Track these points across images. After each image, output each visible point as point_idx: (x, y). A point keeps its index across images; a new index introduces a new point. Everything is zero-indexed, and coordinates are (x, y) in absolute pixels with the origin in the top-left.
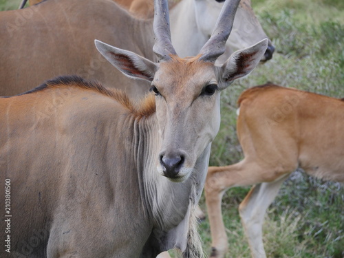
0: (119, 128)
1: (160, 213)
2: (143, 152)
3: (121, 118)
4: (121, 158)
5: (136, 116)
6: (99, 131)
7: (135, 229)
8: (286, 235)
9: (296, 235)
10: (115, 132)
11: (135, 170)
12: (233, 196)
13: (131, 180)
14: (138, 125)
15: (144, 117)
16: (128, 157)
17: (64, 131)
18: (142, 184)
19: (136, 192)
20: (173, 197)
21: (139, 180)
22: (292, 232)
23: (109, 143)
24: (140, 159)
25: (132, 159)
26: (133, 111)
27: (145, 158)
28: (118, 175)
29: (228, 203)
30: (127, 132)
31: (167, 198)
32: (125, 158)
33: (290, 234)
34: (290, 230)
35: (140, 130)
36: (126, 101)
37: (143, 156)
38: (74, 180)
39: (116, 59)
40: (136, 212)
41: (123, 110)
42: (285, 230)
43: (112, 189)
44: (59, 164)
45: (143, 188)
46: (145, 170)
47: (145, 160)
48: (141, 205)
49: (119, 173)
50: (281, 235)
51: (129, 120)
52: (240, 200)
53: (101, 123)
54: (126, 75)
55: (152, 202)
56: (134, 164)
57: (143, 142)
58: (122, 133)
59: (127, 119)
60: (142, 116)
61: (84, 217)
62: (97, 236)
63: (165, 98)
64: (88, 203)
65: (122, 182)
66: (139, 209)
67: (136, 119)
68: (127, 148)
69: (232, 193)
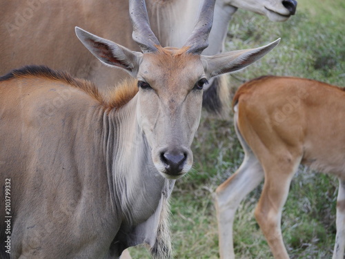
0: (88, 120)
1: (130, 208)
2: (113, 144)
3: (90, 110)
4: (89, 151)
5: (106, 108)
6: (67, 124)
7: (102, 225)
8: (243, 223)
9: (254, 223)
10: (84, 124)
11: (104, 163)
12: (189, 182)
13: (99, 174)
14: (107, 118)
15: (114, 109)
16: (96, 150)
17: (31, 124)
18: (111, 177)
19: (105, 186)
20: (145, 190)
21: (108, 173)
22: (250, 219)
23: (78, 136)
24: (109, 153)
25: (101, 153)
26: (102, 103)
27: (115, 150)
28: (87, 168)
29: (183, 189)
30: (97, 125)
31: (138, 192)
32: (94, 151)
33: (248, 222)
34: (247, 217)
35: (110, 122)
36: (95, 93)
37: (112, 149)
38: (40, 173)
39: (95, 47)
40: (104, 207)
41: (92, 101)
42: (242, 217)
43: (80, 183)
44: (25, 157)
45: (112, 182)
46: (114, 164)
47: (114, 153)
48: (109, 199)
49: (87, 166)
50: (239, 222)
51: (98, 112)
52: (196, 186)
53: (70, 116)
54: (103, 63)
55: (120, 196)
56: (103, 157)
57: (113, 135)
58: (91, 126)
59: (96, 111)
60: (112, 108)
61: (50, 212)
62: (64, 231)
63: (156, 91)
64: (54, 197)
65: (90, 176)
66: (107, 203)
67: (106, 111)
68: (96, 141)
69: (188, 179)
